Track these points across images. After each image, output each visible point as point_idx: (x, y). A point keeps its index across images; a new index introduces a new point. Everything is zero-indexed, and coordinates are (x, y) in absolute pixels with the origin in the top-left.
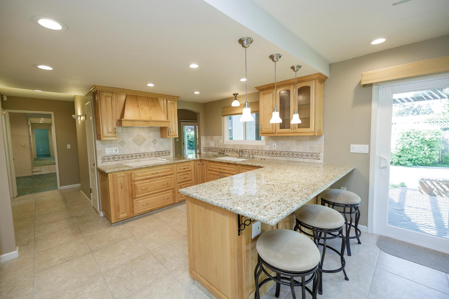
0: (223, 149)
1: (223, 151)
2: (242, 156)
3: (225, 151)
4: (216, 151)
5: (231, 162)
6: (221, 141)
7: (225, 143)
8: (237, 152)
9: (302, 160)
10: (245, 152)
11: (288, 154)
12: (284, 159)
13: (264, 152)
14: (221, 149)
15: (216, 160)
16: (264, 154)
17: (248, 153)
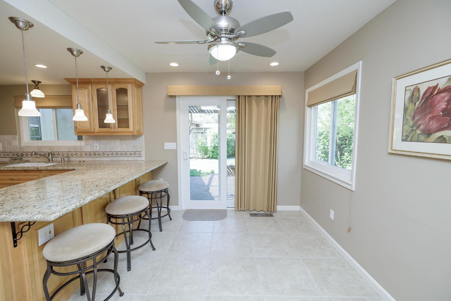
0: (20, 154)
1: (20, 155)
2: (52, 160)
3: (24, 156)
4: (6, 156)
5: (30, 169)
6: (16, 143)
7: (22, 145)
8: (44, 155)
9: (126, 159)
10: (57, 155)
11: (112, 154)
12: (108, 159)
13: (83, 153)
14: (15, 154)
15: (6, 169)
16: (84, 155)
17: (61, 156)
